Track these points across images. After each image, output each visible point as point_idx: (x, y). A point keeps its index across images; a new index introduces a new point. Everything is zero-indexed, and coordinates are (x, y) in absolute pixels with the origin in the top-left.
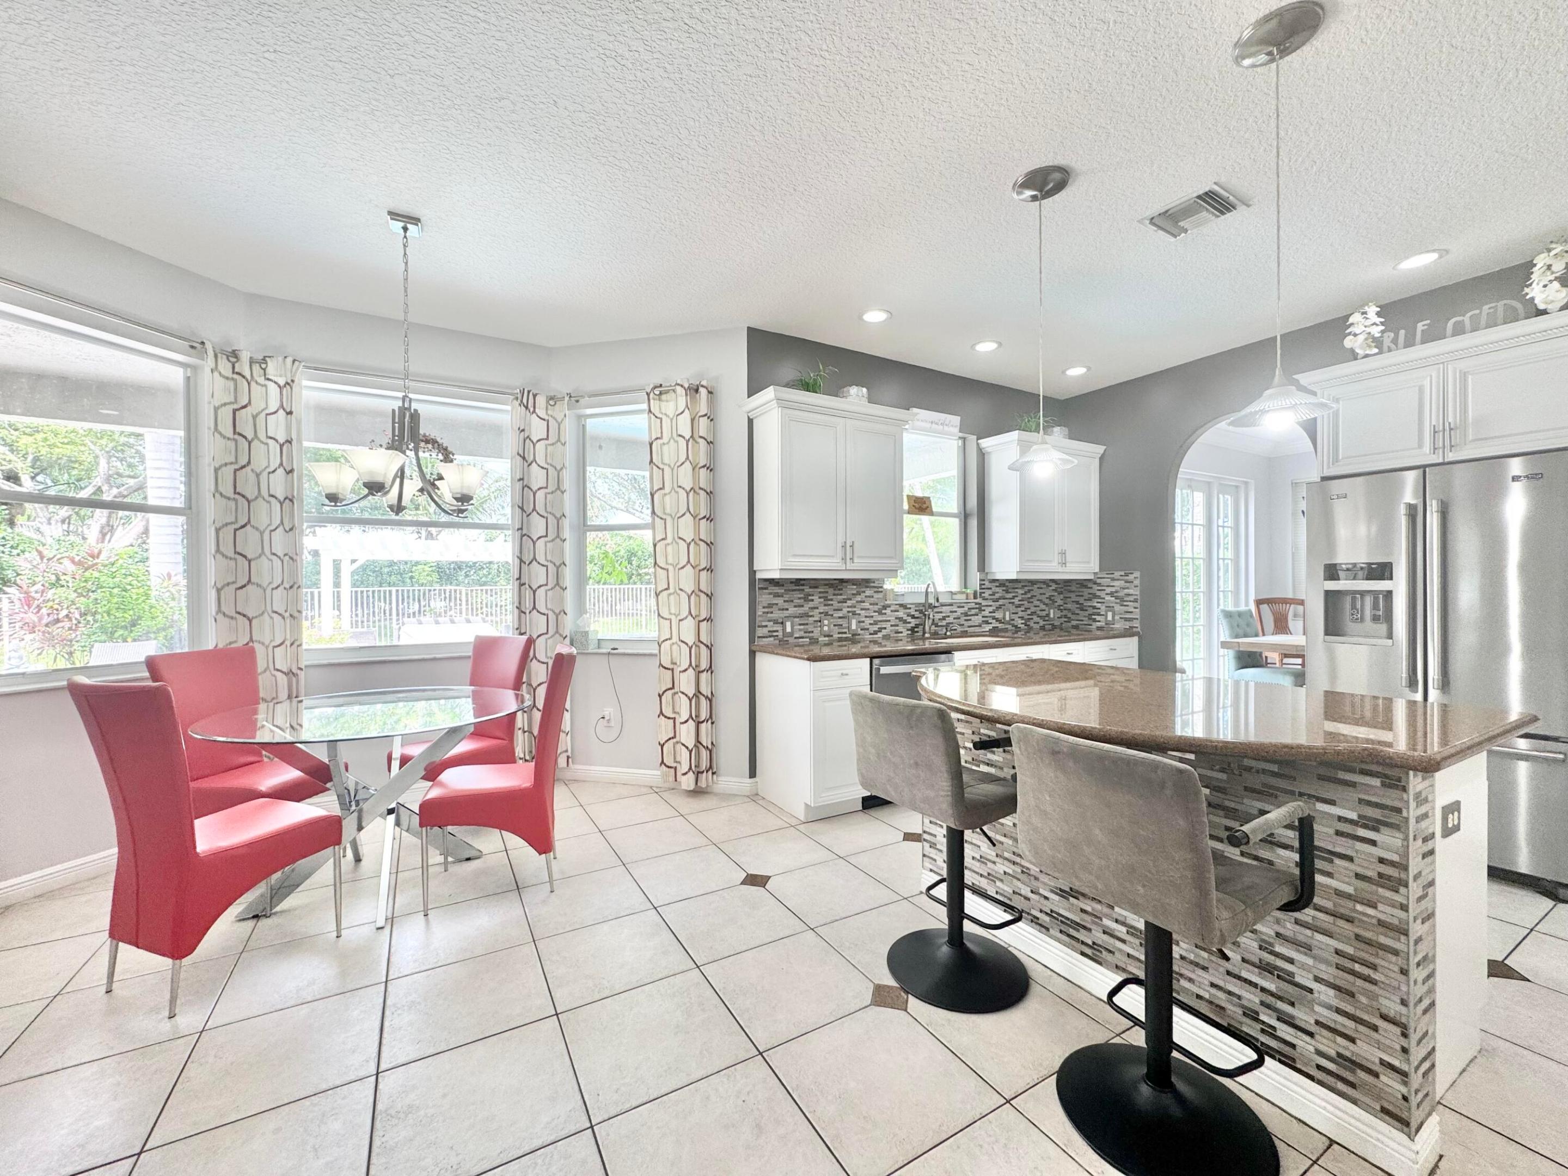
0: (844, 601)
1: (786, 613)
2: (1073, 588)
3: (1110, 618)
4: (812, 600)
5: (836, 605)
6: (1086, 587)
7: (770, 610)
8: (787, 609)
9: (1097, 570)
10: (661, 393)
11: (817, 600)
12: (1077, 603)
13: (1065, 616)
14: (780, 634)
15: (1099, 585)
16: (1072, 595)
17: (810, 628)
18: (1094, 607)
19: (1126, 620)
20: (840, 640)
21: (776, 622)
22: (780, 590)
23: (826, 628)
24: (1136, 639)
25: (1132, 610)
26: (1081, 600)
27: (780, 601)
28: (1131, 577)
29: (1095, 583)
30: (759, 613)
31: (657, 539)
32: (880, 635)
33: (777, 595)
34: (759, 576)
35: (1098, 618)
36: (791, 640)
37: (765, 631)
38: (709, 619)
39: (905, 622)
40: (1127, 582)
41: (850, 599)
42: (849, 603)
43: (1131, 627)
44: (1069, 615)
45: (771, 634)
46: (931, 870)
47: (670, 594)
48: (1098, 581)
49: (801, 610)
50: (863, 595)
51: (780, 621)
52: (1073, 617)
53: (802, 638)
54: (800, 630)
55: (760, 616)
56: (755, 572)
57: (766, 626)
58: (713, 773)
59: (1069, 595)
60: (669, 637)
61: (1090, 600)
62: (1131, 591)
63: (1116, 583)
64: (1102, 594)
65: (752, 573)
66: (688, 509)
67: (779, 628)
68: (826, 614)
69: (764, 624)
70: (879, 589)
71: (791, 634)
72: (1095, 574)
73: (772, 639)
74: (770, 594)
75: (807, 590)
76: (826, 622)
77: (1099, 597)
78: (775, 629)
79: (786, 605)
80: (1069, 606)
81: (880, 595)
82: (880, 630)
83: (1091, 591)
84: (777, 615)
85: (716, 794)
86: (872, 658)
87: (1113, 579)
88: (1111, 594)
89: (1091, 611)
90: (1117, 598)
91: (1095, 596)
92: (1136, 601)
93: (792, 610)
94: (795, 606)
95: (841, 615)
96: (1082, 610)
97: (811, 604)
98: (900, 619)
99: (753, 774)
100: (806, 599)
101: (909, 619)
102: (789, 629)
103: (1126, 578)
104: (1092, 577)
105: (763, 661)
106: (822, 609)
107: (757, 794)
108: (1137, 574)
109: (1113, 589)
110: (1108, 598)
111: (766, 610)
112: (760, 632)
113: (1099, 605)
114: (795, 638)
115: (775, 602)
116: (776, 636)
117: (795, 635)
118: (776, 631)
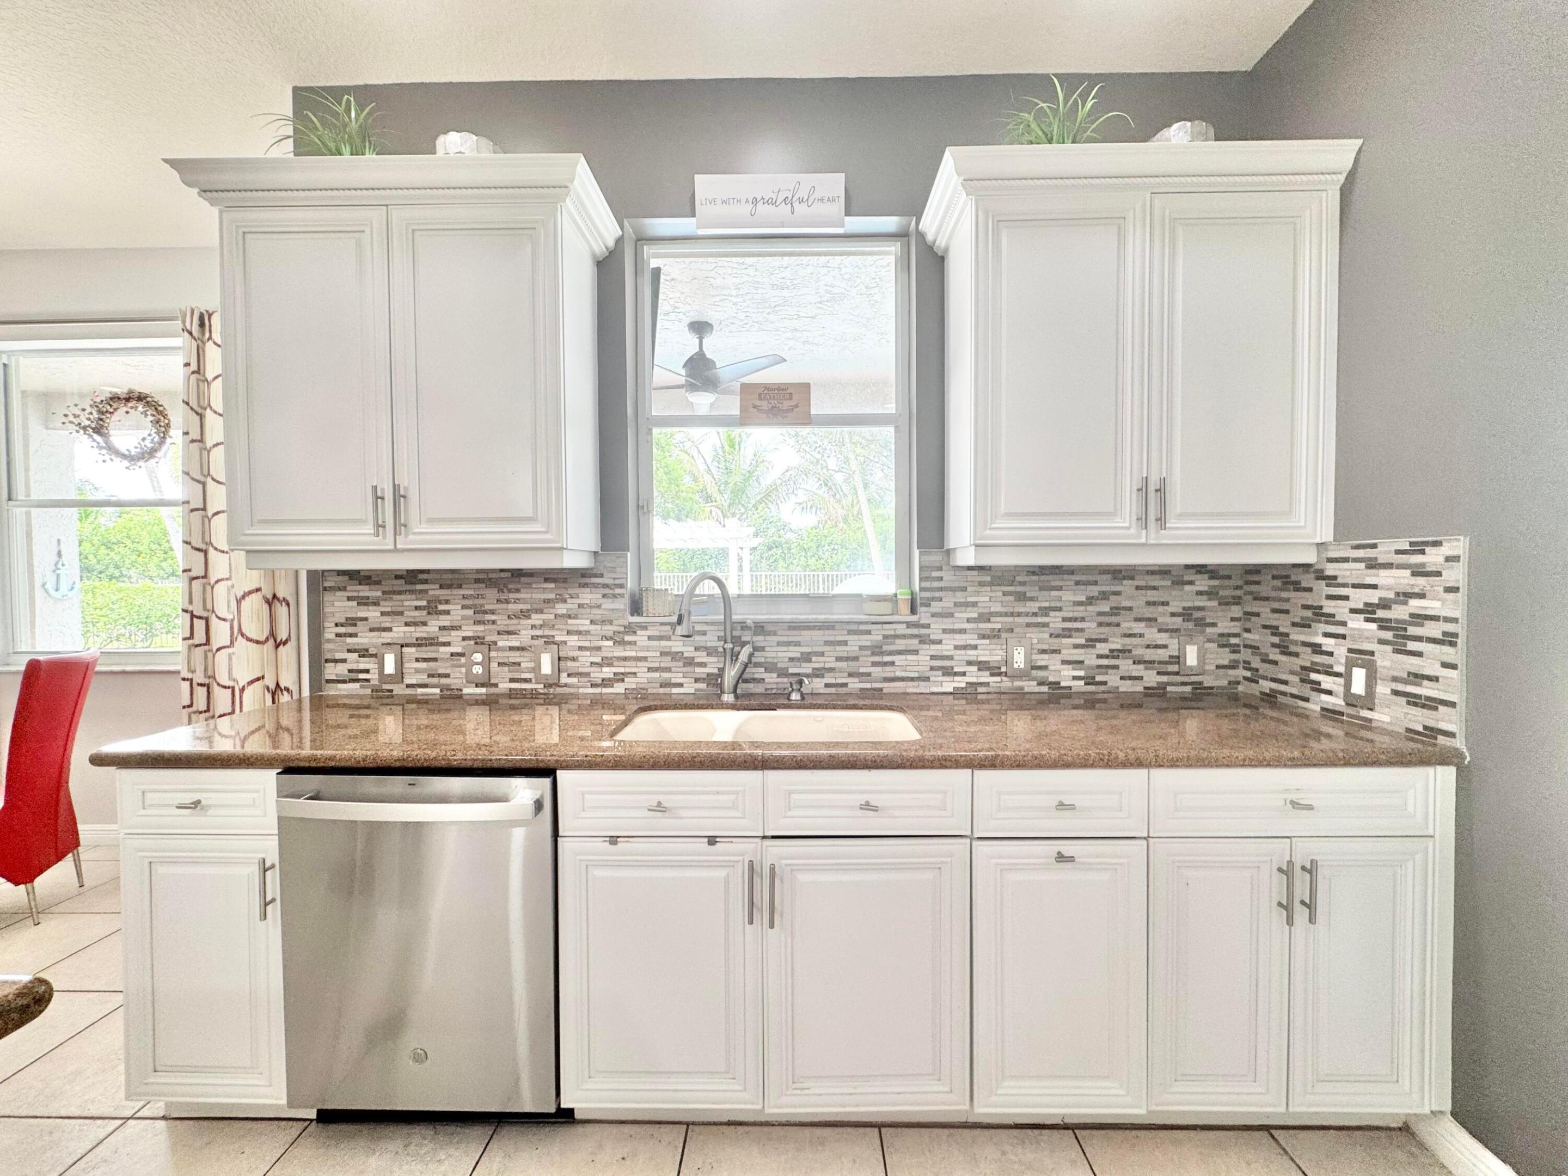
0: (526, 614)
1: (387, 637)
2: (1264, 590)
3: (1358, 687)
4: (447, 612)
5: (502, 622)
6: (1297, 587)
7: (351, 630)
8: (390, 629)
9: (1326, 534)
11: (457, 612)
12: (1274, 631)
13: (1247, 666)
14: (374, 676)
15: (1331, 580)
16: (1264, 609)
17: (442, 668)
18: (1317, 649)
19: (1414, 701)
20: (515, 694)
21: (364, 653)
23: (478, 670)
24: (1447, 774)
25: (1437, 670)
26: (1284, 624)
27: (372, 613)
28: (1433, 557)
29: (1321, 576)
30: (328, 634)
32: (620, 689)
33: (363, 602)
35: (1327, 682)
36: (398, 689)
37: (342, 669)
39: (690, 662)
40: (1419, 572)
41: (540, 611)
42: (536, 619)
43: (1432, 732)
44: (1256, 663)
45: (354, 677)
48: (1331, 569)
49: (421, 632)
50: (572, 605)
52: (1264, 668)
53: (425, 686)
54: (417, 671)
55: (328, 641)
57: (344, 661)
59: (1255, 607)
61: (1304, 625)
62: (1431, 606)
63: (1384, 578)
64: (1340, 610)
67: (370, 665)
68: (478, 641)
69: (339, 656)
70: (617, 590)
71: (397, 679)
72: (1321, 546)
73: (357, 685)
74: (351, 599)
75: (434, 591)
76: (478, 657)
77: (1330, 618)
78: (362, 666)
79: (386, 622)
80: (1252, 637)
81: (621, 604)
82: (620, 678)
83: (1309, 599)
84: (365, 639)
87: (1373, 564)
88: (1368, 611)
89: (1307, 658)
90: (1384, 624)
91: (1319, 614)
92: (1449, 640)
93: (400, 632)
94: (407, 624)
95: (517, 644)
96: (1285, 652)
97: (445, 621)
98: (675, 656)
100: (432, 609)
101: (701, 657)
102: (390, 668)
103: (1416, 559)
104: (1310, 557)
106: (469, 630)
108: (1457, 546)
109: (1373, 597)
110: (1357, 623)
111: (343, 630)
112: (331, 671)
113: (1328, 643)
114: (408, 686)
115: (361, 614)
116: (367, 680)
117: (408, 681)
118: (367, 671)
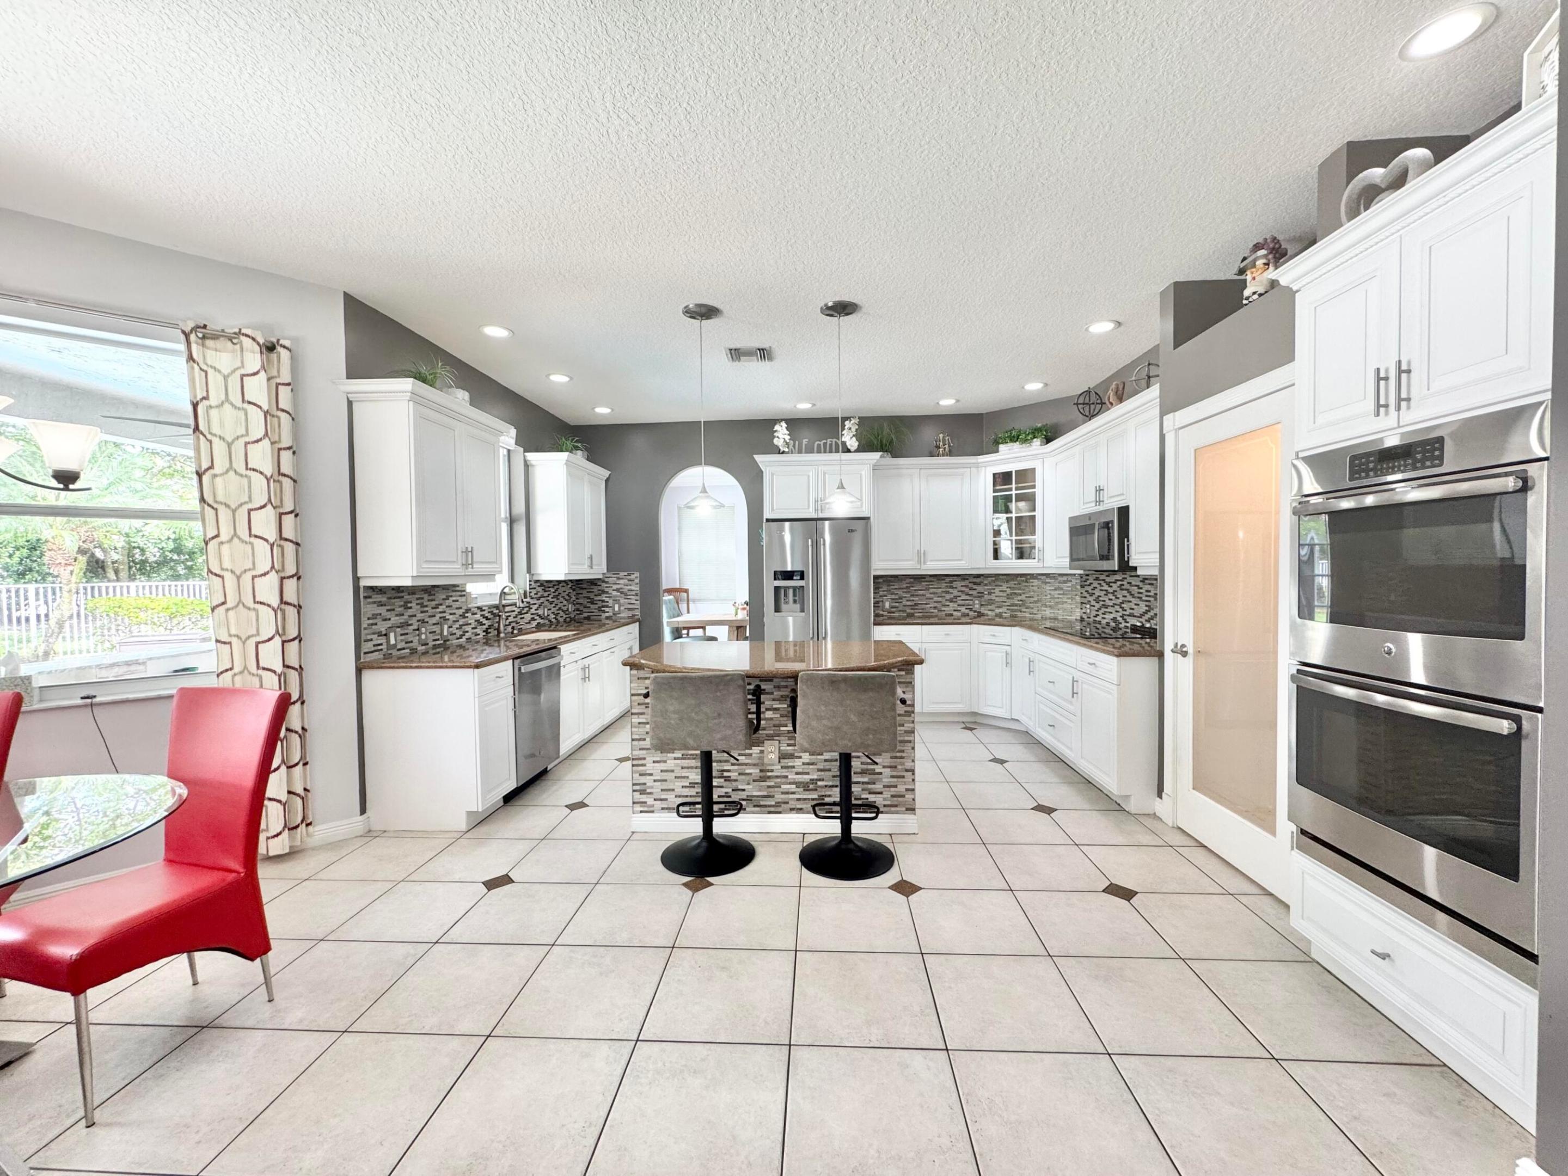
0: (436, 607)
1: (389, 624)
2: (584, 586)
3: (617, 608)
4: (411, 608)
5: (431, 611)
6: (596, 585)
7: (374, 621)
8: (390, 619)
9: (605, 571)
10: (204, 337)
11: (415, 608)
12: (588, 598)
13: (578, 610)
14: (385, 647)
15: (607, 582)
16: (584, 592)
17: (409, 638)
18: (603, 601)
19: (630, 609)
20: (435, 647)
21: (380, 634)
22: (383, 599)
23: (423, 637)
24: (637, 624)
25: (634, 602)
26: (592, 596)
27: (382, 610)
28: (633, 577)
29: (604, 582)
30: (364, 625)
31: (209, 535)
32: (464, 639)
33: (381, 604)
34: (363, 583)
35: (607, 609)
36: (394, 652)
37: (370, 644)
38: (299, 638)
39: (482, 624)
40: (630, 580)
41: (441, 605)
42: (441, 608)
43: (634, 615)
44: (581, 608)
45: (377, 648)
46: (641, 812)
47: (228, 610)
48: (606, 580)
49: (402, 619)
50: (451, 600)
51: (384, 633)
52: (585, 610)
53: (404, 649)
54: (402, 641)
55: (365, 629)
56: (358, 578)
57: (371, 640)
58: (308, 825)
59: (581, 592)
60: (229, 666)
61: (600, 595)
62: (633, 588)
63: (621, 581)
64: (610, 591)
65: (356, 579)
66: (270, 500)
67: (382, 640)
68: (423, 621)
69: (369, 637)
70: (463, 593)
71: (395, 646)
72: (603, 574)
73: (377, 653)
74: (375, 602)
75: (406, 597)
76: (423, 630)
77: (607, 593)
78: (379, 642)
79: (388, 615)
80: (581, 601)
81: (463, 599)
82: (464, 634)
83: (600, 588)
84: (382, 626)
85: (313, 849)
86: (513, 659)
87: (618, 578)
88: (617, 590)
89: (600, 604)
90: (622, 593)
91: (604, 592)
92: (637, 595)
93: (395, 620)
94: (397, 615)
95: (434, 622)
96: (592, 603)
97: (410, 612)
98: (478, 622)
99: (363, 810)
100: (406, 607)
101: (485, 621)
102: (393, 642)
103: (629, 577)
104: (601, 577)
105: (369, 677)
106: (420, 616)
107: (370, 831)
108: (637, 574)
109: (618, 586)
110: (615, 593)
111: (371, 622)
112: (365, 647)
113: (607, 599)
114: (399, 650)
115: (379, 612)
116: (382, 650)
117: (399, 647)
118: (381, 644)
